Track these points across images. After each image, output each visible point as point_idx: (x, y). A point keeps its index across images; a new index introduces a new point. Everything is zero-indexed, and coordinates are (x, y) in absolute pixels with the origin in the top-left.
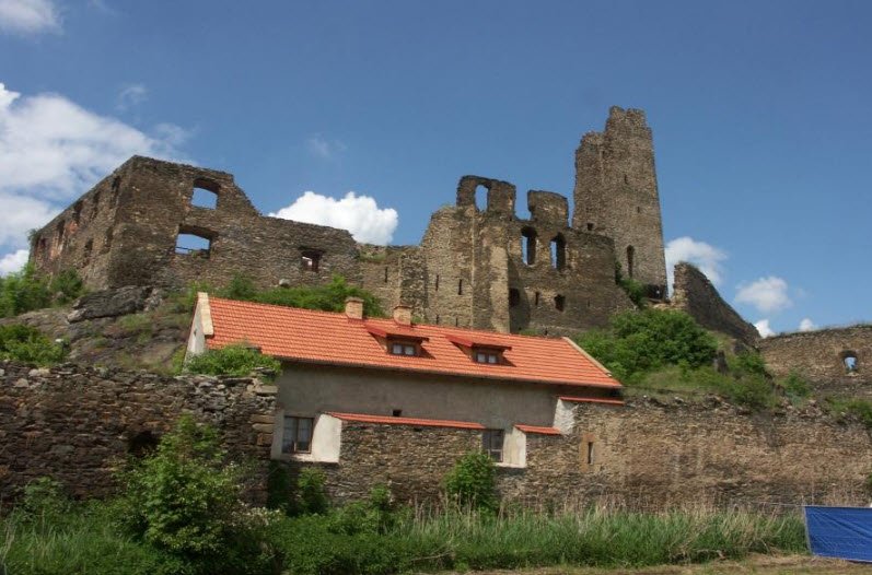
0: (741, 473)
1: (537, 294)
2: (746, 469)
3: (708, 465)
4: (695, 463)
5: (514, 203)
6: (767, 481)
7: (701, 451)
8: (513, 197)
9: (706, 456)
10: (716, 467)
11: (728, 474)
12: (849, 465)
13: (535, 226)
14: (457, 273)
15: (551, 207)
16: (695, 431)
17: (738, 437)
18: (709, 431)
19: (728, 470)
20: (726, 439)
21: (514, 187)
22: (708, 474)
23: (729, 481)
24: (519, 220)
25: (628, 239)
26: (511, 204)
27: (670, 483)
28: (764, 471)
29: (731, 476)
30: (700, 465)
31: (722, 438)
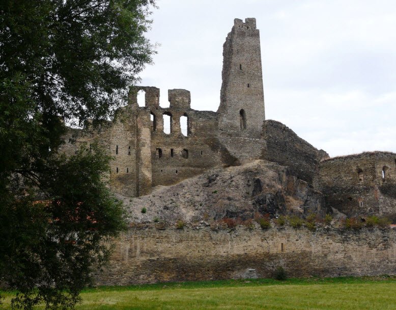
0: (159, 255)
1: (172, 150)
2: (161, 253)
3: (142, 252)
4: (136, 252)
5: (159, 99)
6: (172, 258)
7: (139, 247)
8: (158, 95)
9: (141, 249)
10: (146, 253)
11: (152, 255)
12: (217, 249)
13: (171, 111)
14: (127, 143)
15: (180, 98)
16: (136, 239)
17: (158, 240)
18: (143, 238)
19: (152, 254)
20: (151, 241)
21: (158, 89)
22: (142, 256)
23: (153, 258)
24: (162, 109)
25: (241, 106)
26: (157, 99)
27: (123, 260)
28: (170, 253)
29: (154, 256)
30: (138, 252)
31: (149, 241)
